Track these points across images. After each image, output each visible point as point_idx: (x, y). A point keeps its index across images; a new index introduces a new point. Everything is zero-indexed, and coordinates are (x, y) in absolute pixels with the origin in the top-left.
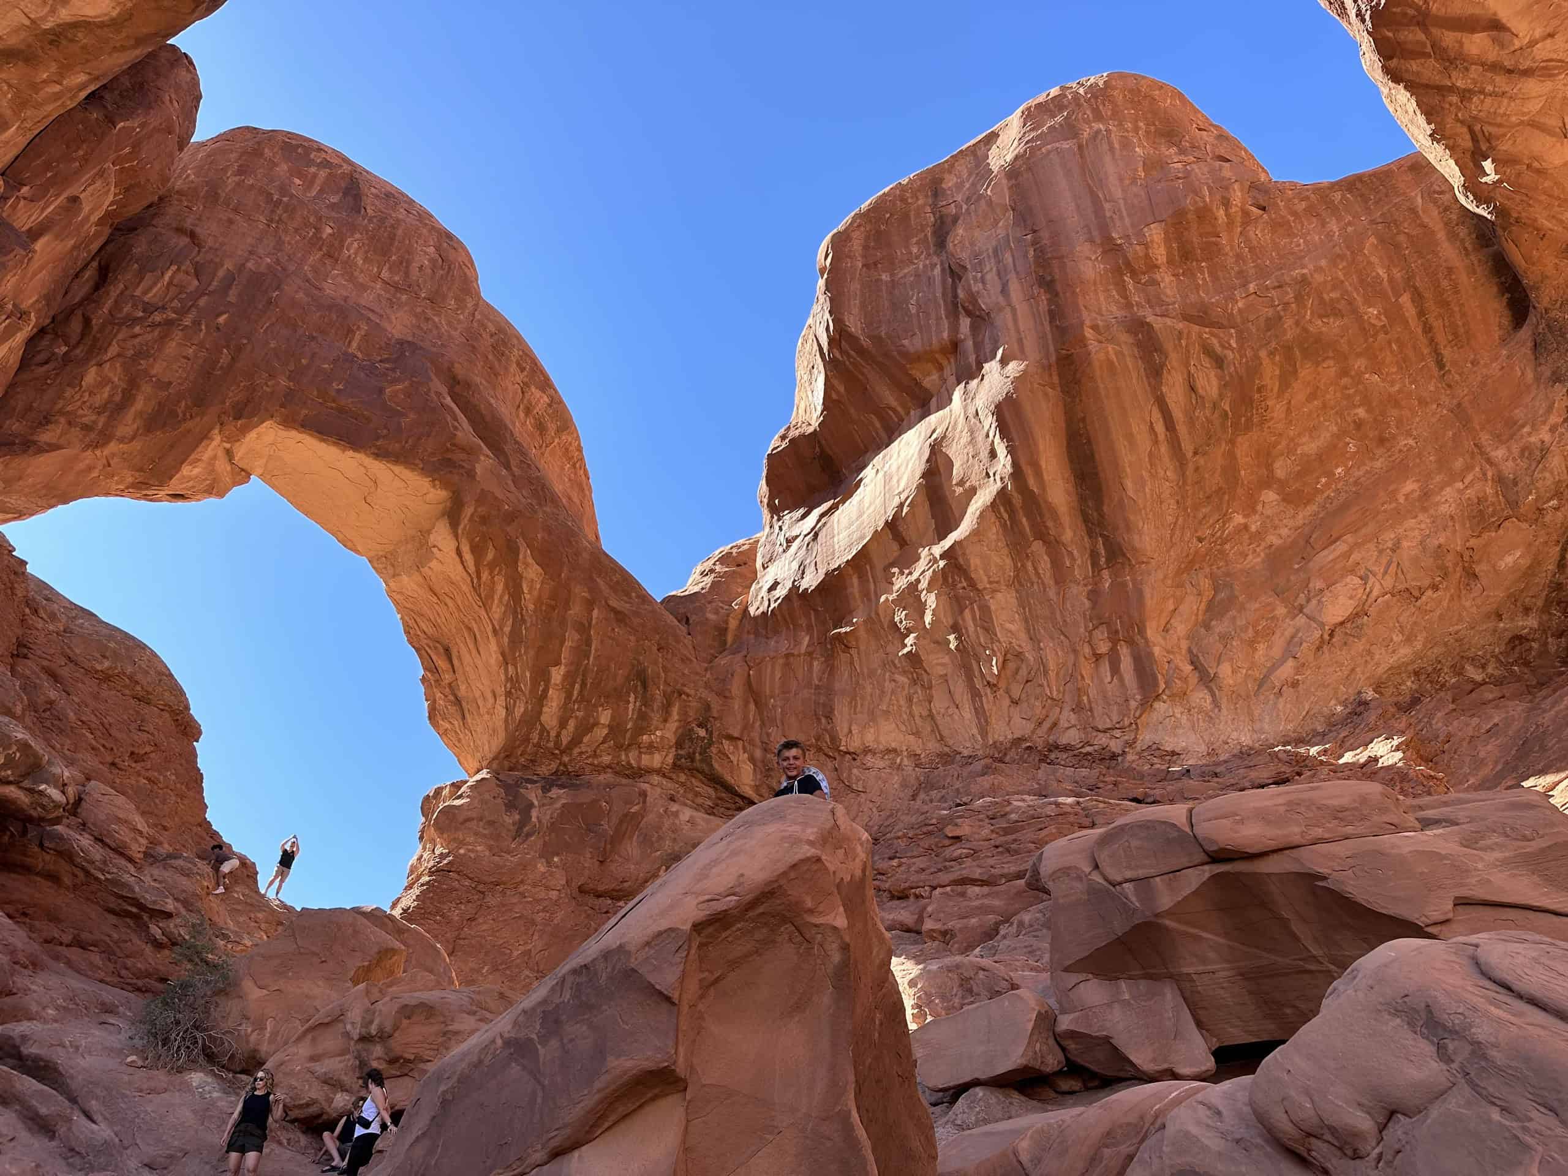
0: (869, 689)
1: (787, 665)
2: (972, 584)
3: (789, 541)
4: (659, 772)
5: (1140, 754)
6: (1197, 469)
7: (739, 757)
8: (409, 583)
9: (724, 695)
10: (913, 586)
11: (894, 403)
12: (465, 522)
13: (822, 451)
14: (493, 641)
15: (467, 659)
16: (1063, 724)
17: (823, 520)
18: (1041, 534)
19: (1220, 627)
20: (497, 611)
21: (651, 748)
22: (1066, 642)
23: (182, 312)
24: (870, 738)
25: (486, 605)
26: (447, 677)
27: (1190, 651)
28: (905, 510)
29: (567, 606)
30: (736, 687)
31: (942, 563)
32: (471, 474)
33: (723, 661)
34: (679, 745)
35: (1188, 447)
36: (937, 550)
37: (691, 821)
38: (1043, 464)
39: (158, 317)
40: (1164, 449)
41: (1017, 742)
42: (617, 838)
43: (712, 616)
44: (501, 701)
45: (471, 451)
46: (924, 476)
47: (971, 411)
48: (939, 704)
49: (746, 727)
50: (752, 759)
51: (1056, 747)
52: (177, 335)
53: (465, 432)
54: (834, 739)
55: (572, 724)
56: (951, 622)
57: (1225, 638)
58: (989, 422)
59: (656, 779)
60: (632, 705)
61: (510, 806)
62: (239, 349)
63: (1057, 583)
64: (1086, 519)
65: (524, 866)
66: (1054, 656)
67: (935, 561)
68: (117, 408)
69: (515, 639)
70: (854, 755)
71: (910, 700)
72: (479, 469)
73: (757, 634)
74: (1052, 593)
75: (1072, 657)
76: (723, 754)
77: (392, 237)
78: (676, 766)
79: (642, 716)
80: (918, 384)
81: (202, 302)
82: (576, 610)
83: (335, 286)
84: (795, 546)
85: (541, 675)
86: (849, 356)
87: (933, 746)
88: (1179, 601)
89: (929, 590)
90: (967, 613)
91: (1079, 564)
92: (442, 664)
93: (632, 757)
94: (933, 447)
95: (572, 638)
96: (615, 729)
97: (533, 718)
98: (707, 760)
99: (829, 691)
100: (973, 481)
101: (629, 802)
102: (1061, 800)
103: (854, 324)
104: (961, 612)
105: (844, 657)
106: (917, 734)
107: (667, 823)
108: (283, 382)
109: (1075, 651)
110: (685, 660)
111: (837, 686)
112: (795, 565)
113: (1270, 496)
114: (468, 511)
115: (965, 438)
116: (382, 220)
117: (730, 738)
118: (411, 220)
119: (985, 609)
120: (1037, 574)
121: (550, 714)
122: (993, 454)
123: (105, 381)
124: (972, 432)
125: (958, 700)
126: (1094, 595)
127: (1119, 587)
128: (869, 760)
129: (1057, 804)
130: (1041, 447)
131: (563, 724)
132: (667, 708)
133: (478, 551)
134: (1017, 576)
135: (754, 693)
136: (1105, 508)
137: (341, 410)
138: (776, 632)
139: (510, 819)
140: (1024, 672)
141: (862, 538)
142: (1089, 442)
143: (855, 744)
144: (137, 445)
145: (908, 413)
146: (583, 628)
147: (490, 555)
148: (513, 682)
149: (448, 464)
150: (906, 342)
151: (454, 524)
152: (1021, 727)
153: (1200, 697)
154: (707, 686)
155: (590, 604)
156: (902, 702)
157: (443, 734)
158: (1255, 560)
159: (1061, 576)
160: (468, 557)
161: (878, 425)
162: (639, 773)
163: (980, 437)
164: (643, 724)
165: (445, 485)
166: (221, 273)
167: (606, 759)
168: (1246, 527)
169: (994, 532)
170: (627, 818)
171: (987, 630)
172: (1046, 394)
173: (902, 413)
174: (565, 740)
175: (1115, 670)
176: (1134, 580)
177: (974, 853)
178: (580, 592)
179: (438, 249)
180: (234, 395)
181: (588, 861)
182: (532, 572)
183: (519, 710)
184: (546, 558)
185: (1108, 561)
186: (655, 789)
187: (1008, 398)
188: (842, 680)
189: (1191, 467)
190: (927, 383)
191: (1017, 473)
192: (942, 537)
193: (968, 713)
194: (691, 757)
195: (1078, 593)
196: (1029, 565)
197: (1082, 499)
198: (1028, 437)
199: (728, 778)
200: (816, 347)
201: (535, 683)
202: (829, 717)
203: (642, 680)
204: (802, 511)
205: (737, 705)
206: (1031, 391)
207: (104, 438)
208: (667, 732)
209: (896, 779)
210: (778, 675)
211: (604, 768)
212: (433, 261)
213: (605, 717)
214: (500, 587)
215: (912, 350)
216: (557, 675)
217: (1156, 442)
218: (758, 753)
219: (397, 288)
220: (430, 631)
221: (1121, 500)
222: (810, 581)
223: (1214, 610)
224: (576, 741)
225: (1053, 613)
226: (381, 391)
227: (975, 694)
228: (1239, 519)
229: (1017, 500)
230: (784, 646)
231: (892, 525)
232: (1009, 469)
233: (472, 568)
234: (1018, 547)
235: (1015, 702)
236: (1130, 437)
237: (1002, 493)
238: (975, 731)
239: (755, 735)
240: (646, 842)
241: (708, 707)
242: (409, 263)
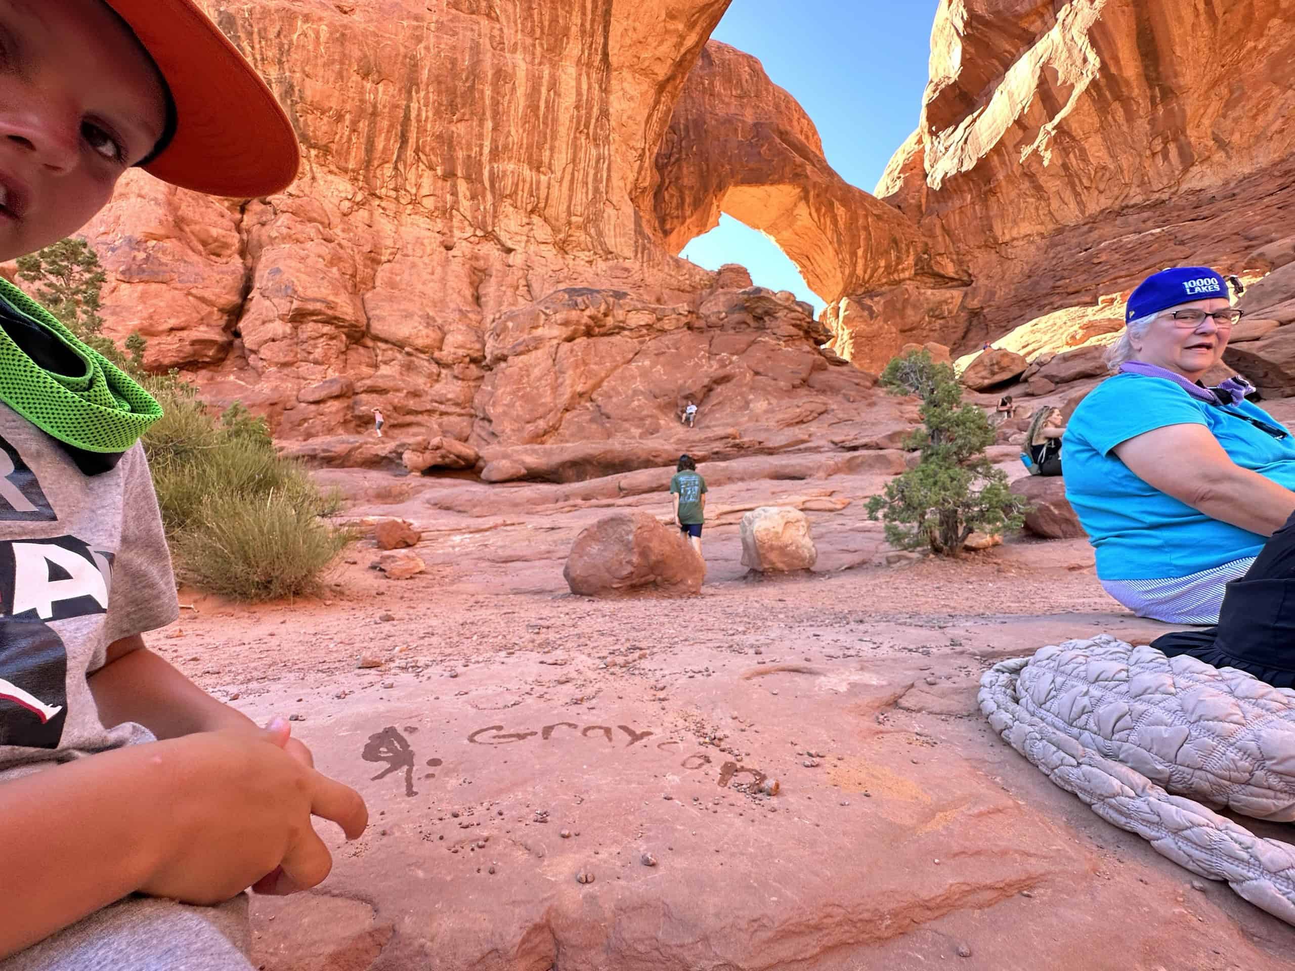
0: (1011, 210)
1: (962, 212)
2: (1073, 139)
3: (947, 149)
4: (909, 279)
5: (1180, 197)
6: (1225, 23)
7: (946, 261)
8: (787, 234)
9: (933, 236)
10: (1036, 152)
11: (1008, 47)
12: (811, 200)
13: (961, 92)
14: (830, 247)
15: (817, 257)
16: (1132, 194)
17: (968, 131)
18: (1118, 97)
19: (1232, 114)
20: (829, 233)
21: (903, 270)
22: (1134, 152)
23: (680, 152)
24: (1015, 233)
25: (825, 233)
26: (811, 268)
27: (1213, 133)
28: (1026, 111)
29: (857, 221)
30: (938, 231)
31: (1053, 133)
32: (807, 177)
33: (926, 221)
34: (916, 265)
35: (1219, 11)
36: (1049, 126)
37: (932, 294)
38: (1120, 55)
39: (673, 160)
40: (1202, 18)
41: (1102, 211)
42: (904, 308)
43: (912, 201)
44: (838, 270)
45: (801, 166)
46: (1038, 87)
47: (1068, 37)
48: (1055, 204)
49: (947, 247)
50: (952, 260)
51: (1127, 207)
52: (684, 164)
53: (799, 159)
54: (996, 239)
55: (869, 271)
56: (1060, 162)
57: (1236, 120)
58: (1083, 41)
59: (908, 282)
60: (893, 254)
61: (863, 309)
62: (707, 159)
63: (1127, 121)
64: (1148, 78)
65: (881, 328)
66: (1125, 161)
67: (1049, 133)
68: (681, 205)
69: (840, 242)
70: (1006, 244)
71: (1037, 209)
72: (809, 173)
73: (939, 202)
74: (1125, 128)
75: (1138, 159)
76: (938, 262)
77: (730, 70)
78: (916, 274)
79: (898, 258)
80: (1025, 30)
81: (683, 143)
82: (861, 222)
83: (721, 111)
84: (952, 150)
85: (854, 254)
86: (977, 29)
87: (1051, 226)
88: (1207, 107)
89: (1046, 150)
90: (1071, 155)
91: (1142, 106)
92: (807, 263)
93: (896, 276)
94: (1042, 69)
95: (863, 234)
96: (887, 267)
97: (853, 273)
98: (931, 268)
99: (988, 218)
100: (1072, 80)
101: (903, 294)
102: (1153, 231)
103: (980, 9)
104: (1068, 155)
105: (993, 199)
106: (1042, 223)
107: (922, 298)
108: (728, 167)
109: (1140, 156)
110: (909, 227)
111: (991, 214)
112: (956, 160)
113: (1276, 22)
114: (812, 193)
115: (1065, 55)
116: (723, 63)
117: (940, 254)
118: (732, 56)
119: (1083, 151)
120: (1115, 121)
121: (859, 271)
122: (1085, 60)
123: (672, 196)
124: (1069, 51)
125: (1066, 200)
126: (1152, 122)
127: (1170, 113)
128: (1015, 243)
129: (1152, 234)
130: (1119, 45)
131: (865, 272)
132: (908, 251)
133: (818, 210)
134: (1101, 126)
135: (946, 231)
136: (1161, 69)
137: (751, 170)
138: (950, 198)
139: (866, 313)
140: (1108, 174)
141: (998, 134)
142: (1152, 31)
143: (1007, 238)
144: (694, 217)
145: (1018, 50)
146: (866, 228)
147: (823, 210)
148: (843, 261)
149: (797, 175)
150: (1018, 8)
151: (808, 202)
152: (1105, 202)
153: (1219, 156)
154: (924, 235)
155: (866, 216)
156: (1033, 211)
157: (815, 290)
158: (1261, 66)
159: (1130, 117)
160: (815, 215)
161: (997, 63)
162: (900, 282)
163: (1075, 52)
164: (899, 260)
165: (799, 186)
166: (682, 127)
167: (884, 280)
168: (1255, 48)
169: (1087, 105)
170: (906, 301)
171: (1084, 160)
172: (1123, 12)
173: (1013, 50)
174: (867, 277)
175: (1166, 157)
176: (1179, 105)
177: (1114, 266)
178: (861, 212)
179: (750, 66)
180: (714, 181)
181: (898, 320)
182: (840, 211)
183: (847, 272)
184: (844, 202)
185: (1162, 100)
186: (910, 286)
187: (1097, 23)
188: (994, 210)
189: (1221, 22)
190: (1032, 29)
191: (1104, 68)
192: (1051, 119)
193: (1073, 205)
194: (922, 268)
195: (1142, 125)
196: (1110, 117)
197: (1146, 67)
198: (1111, 43)
199: (942, 272)
200: (953, 30)
201: (851, 258)
202: (991, 230)
203: (895, 242)
204: (951, 129)
205: (940, 239)
206: (1113, 13)
207: (684, 219)
208: (911, 260)
209: (1033, 248)
210: (957, 219)
211: (883, 285)
212: (750, 75)
213: (882, 263)
214: (828, 222)
215: (1023, 11)
216: (860, 252)
217: (1197, 16)
218: (955, 257)
219: (741, 97)
220: (798, 251)
221: (1172, 60)
222: (968, 166)
223: (1229, 105)
224: (871, 277)
225: (1126, 138)
226: (759, 153)
227: (1077, 195)
228: (1251, 44)
229: (1103, 82)
230: (958, 203)
231: (1018, 122)
232: (1098, 65)
233: (816, 219)
234: (1103, 108)
235: (1101, 192)
236: (1180, 19)
237: (1094, 83)
238: (1078, 213)
239: (952, 250)
240: (915, 307)
241: (926, 244)
242: (741, 80)
